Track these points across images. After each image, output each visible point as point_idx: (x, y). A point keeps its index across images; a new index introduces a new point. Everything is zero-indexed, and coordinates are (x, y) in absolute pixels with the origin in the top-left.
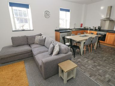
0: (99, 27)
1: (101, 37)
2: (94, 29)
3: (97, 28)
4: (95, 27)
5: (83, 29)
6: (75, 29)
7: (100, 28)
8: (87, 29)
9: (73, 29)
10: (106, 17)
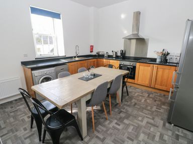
0: (122, 51)
1: (128, 74)
2: (114, 56)
3: (119, 54)
4: (116, 53)
5: (95, 56)
6: (78, 57)
7: (125, 53)
8: (103, 56)
9: (75, 57)
10: (133, 32)
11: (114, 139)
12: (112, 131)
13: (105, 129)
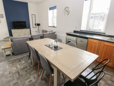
11: (22, 76)
12: (28, 76)
13: (31, 73)
